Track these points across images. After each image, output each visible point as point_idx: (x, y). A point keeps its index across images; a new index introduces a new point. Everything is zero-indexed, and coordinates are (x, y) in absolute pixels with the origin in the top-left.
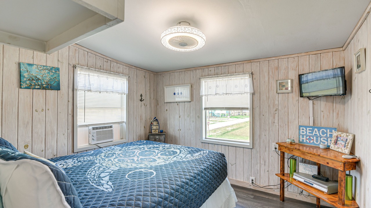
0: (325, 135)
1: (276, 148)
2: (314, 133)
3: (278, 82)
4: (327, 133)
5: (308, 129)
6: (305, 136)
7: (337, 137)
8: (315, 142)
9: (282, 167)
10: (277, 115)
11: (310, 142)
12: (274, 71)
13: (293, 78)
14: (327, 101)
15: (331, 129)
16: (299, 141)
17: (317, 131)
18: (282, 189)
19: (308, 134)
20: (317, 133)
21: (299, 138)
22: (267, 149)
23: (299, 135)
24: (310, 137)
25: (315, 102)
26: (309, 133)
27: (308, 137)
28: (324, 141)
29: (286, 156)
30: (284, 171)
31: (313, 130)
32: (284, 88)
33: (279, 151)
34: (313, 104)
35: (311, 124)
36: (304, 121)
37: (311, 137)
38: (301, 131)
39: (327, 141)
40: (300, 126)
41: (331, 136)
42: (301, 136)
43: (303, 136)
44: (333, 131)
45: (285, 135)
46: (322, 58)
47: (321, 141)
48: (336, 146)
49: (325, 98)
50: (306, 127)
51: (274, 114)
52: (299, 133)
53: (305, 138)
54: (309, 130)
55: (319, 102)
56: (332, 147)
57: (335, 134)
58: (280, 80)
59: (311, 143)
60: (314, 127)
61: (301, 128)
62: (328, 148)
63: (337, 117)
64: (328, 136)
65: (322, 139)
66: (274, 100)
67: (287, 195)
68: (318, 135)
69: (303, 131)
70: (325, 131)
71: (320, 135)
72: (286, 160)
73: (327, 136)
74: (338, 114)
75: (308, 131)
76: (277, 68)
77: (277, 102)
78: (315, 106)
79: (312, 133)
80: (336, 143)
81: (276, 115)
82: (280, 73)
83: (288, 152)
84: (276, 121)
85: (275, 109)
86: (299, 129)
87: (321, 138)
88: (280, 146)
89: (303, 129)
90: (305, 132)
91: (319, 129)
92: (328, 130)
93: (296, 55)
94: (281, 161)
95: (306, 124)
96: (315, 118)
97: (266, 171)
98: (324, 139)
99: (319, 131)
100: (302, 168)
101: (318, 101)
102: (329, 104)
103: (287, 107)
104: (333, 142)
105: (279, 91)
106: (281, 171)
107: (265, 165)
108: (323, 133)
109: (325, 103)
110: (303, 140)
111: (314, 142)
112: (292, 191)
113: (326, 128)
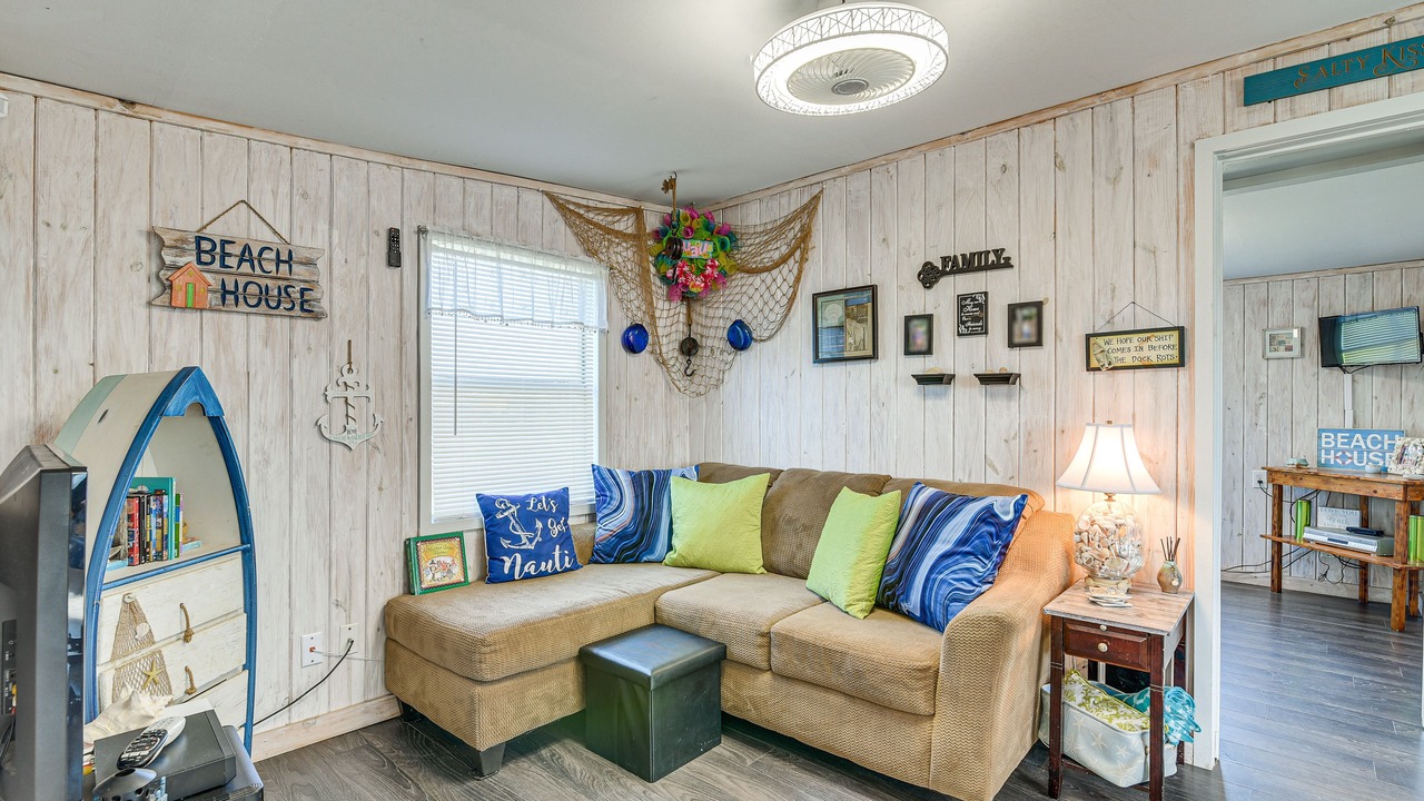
0: (1379, 446)
1: (1260, 482)
2: (1354, 443)
3: (1268, 333)
4: (1382, 443)
5: (1339, 435)
6: (1332, 452)
7: (1404, 448)
8: (1356, 462)
9: (1275, 519)
10: (1263, 407)
11: (1343, 463)
12: (1256, 309)
13: (1306, 325)
14: (1386, 376)
15: (1391, 434)
16: (1319, 462)
17: (1360, 438)
18: (1275, 565)
19: (1339, 446)
20: (1362, 443)
21: (1319, 456)
22: (1239, 485)
23: (1319, 450)
24: (1344, 453)
25: (1358, 377)
26: (1342, 443)
27: (1339, 454)
28: (1376, 459)
29: (1286, 497)
30: (1281, 528)
31: (1351, 438)
32: (1282, 348)
33: (1270, 485)
34: (1353, 381)
35: (1349, 425)
36: (1331, 419)
37: (1347, 453)
38: (1324, 440)
39: (1383, 458)
40: (1320, 431)
41: (1392, 447)
42: (1323, 451)
43: (1328, 451)
44: (1397, 437)
45: (1284, 451)
46: (1377, 282)
47: (1369, 460)
48: (1400, 466)
49: (1381, 368)
50: (1335, 432)
51: (1257, 407)
52: (1319, 445)
53: (1332, 456)
54: (1342, 437)
55: (1367, 378)
56: (1393, 467)
57: (1399, 441)
58: (1273, 329)
59: (1348, 466)
60: (1353, 432)
61: (1323, 435)
62: (1384, 471)
63: (1411, 409)
64: (1386, 447)
65: (1371, 455)
66: (1256, 374)
67: (1287, 584)
68: (1364, 447)
69: (1328, 441)
70: (1379, 438)
71: (1367, 448)
72: (1286, 506)
73: (1382, 448)
74: (1412, 403)
75: (1340, 440)
76: (1266, 303)
77: (1263, 379)
78: (1359, 388)
79: (1349, 443)
80: (1400, 460)
81: (1263, 409)
82: (1273, 313)
83: (1292, 482)
84: (1262, 421)
85: (1258, 395)
86: (1320, 437)
87: (1369, 452)
88: (1271, 472)
89: (1327, 437)
90: (1333, 443)
91: (1365, 434)
92: (1386, 436)
93: (1313, 275)
94: (1274, 506)
95: (1336, 424)
96: (1358, 412)
97: (1235, 534)
98: (1376, 456)
99: (1365, 439)
100: (1325, 517)
101: (1366, 376)
102: (1393, 382)
103: (1290, 389)
104: (1394, 458)
105: (1269, 354)
106: (1274, 527)
107: (1232, 521)
108: (1375, 441)
109: (1381, 379)
110: (1328, 460)
111: (1353, 462)
112: (1301, 575)
113: (1381, 432)
